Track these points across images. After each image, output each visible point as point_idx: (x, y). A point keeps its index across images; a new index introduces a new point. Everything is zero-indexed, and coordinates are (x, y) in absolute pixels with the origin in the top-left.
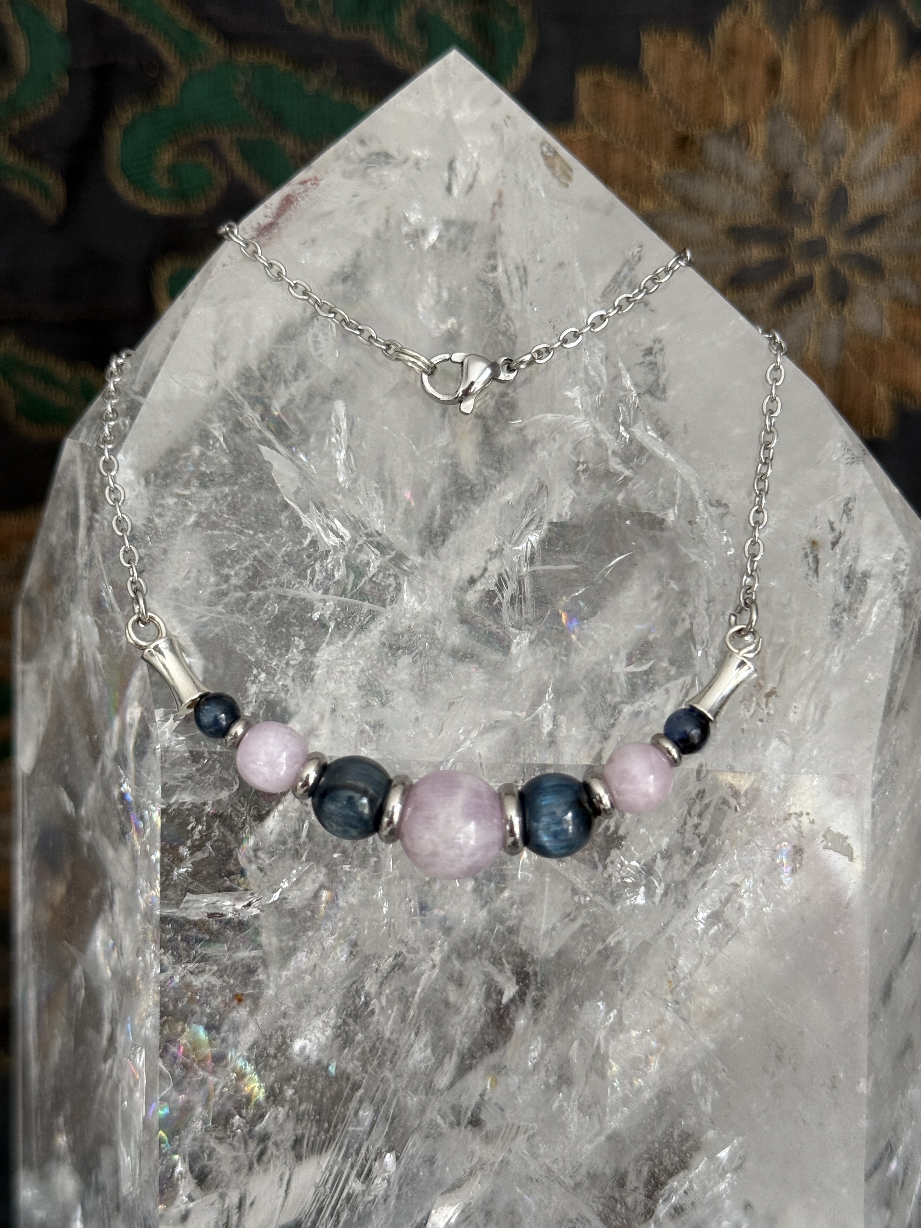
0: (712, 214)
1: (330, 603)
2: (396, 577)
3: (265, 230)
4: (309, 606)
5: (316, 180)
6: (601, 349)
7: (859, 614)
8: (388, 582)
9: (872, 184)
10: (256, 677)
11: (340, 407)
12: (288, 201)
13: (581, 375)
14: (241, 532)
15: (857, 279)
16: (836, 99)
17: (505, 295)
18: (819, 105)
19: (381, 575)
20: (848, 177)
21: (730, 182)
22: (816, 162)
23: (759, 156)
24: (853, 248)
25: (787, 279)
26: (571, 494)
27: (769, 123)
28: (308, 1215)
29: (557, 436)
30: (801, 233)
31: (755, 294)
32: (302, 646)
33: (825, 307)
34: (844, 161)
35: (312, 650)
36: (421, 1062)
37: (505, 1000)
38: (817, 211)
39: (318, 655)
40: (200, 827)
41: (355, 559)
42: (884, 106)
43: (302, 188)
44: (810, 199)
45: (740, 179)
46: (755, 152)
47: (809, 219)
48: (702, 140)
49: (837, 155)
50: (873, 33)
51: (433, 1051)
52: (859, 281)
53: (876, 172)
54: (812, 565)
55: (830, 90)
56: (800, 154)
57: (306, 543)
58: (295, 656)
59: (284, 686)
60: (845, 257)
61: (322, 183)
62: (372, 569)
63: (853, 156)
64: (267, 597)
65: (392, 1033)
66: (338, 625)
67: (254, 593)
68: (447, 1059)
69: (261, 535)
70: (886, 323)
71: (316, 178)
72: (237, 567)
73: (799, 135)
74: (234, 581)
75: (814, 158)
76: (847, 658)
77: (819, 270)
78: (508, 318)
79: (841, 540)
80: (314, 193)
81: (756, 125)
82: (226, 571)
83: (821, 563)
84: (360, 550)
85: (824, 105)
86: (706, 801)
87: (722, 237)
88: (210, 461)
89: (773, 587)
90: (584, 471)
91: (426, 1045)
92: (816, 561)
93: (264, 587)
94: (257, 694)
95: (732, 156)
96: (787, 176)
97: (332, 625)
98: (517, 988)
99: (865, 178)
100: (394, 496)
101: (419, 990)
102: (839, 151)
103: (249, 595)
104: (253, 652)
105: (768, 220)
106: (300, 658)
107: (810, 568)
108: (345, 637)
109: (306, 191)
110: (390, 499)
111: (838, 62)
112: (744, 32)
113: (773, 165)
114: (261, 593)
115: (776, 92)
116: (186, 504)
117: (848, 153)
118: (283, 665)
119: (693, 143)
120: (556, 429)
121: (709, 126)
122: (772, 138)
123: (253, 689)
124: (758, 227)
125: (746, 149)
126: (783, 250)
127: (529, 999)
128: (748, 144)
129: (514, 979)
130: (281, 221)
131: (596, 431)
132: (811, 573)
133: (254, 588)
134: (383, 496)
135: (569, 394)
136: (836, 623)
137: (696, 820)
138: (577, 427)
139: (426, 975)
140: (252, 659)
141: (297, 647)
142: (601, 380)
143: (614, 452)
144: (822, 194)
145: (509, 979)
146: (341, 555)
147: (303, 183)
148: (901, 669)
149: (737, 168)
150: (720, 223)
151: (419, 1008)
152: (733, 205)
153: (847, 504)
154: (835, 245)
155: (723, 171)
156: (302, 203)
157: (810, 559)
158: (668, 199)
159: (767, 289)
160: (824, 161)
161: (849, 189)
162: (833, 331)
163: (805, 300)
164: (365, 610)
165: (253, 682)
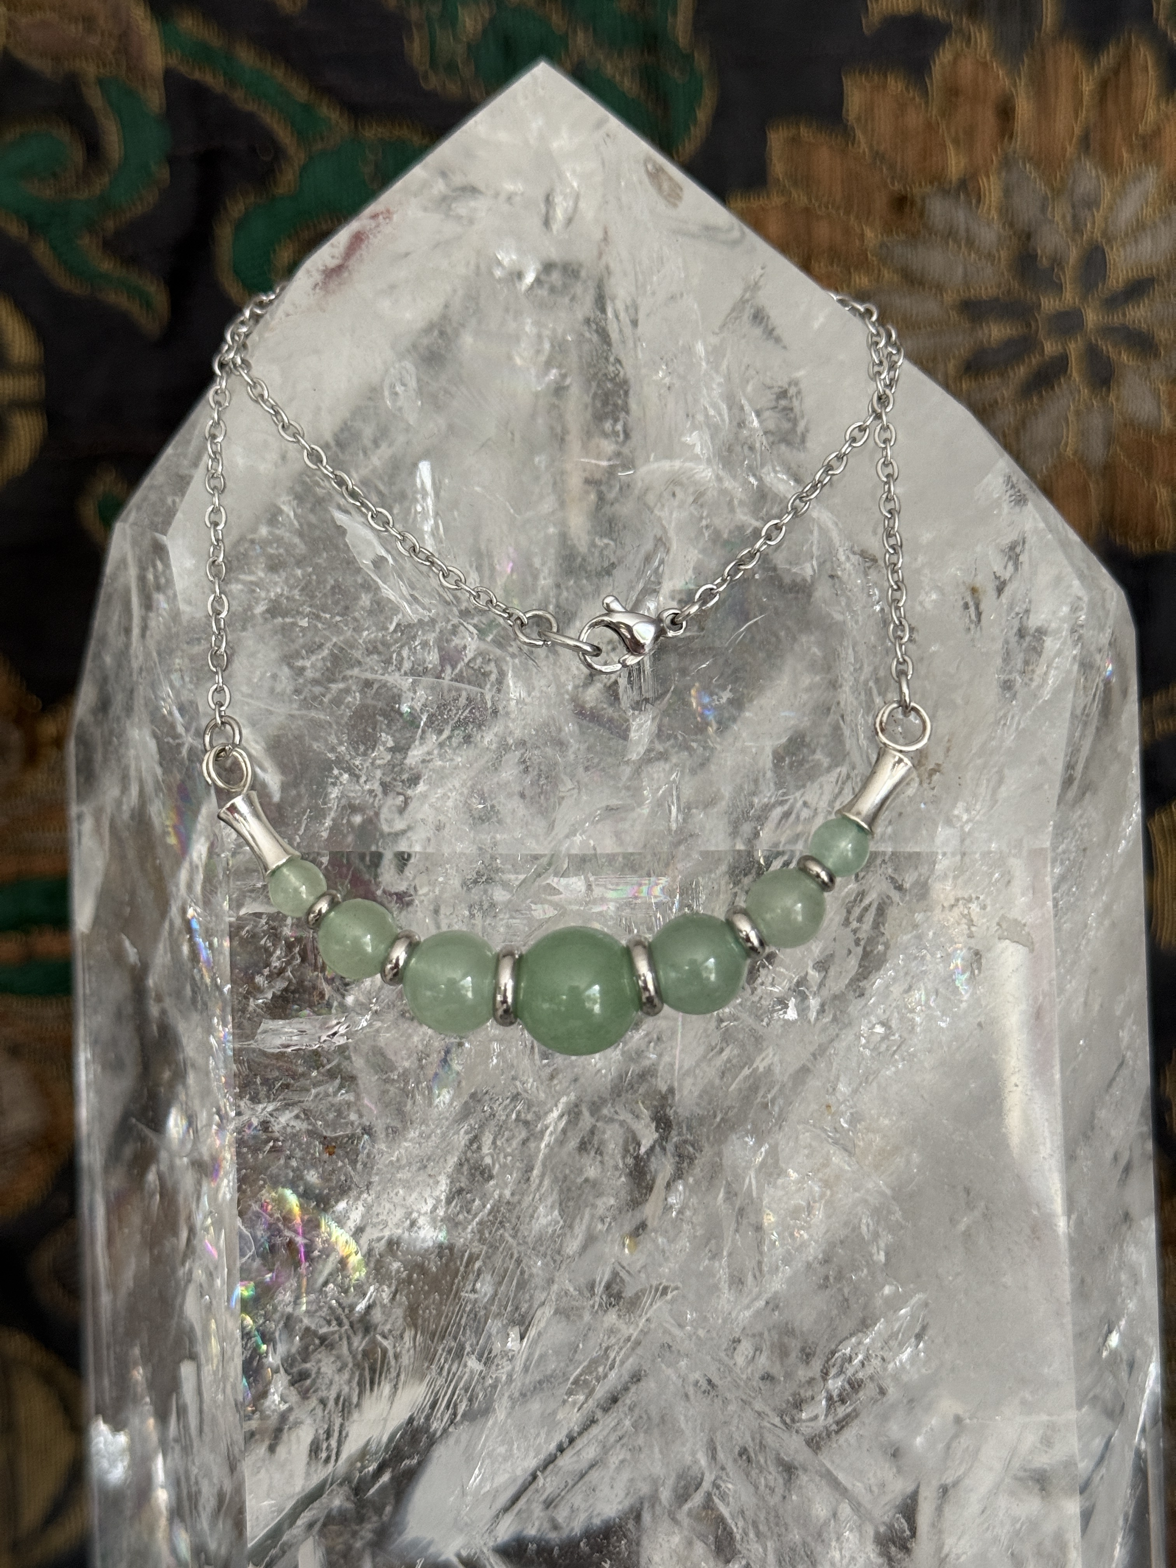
0: (939, 288)
1: (421, 692)
2: (497, 661)
3: (333, 273)
4: (397, 698)
5: (388, 214)
6: (719, 384)
7: (1035, 677)
8: (488, 669)
9: (1136, 241)
10: (337, 778)
11: (425, 469)
12: (358, 239)
13: (700, 418)
14: (318, 617)
15: (1124, 357)
16: (1085, 142)
17: (614, 336)
18: (1064, 149)
19: (479, 660)
20: (1104, 233)
21: (960, 247)
22: (1064, 217)
23: (994, 214)
24: (1117, 319)
25: (1035, 360)
26: (694, 555)
27: (1004, 174)
28: (421, 1410)
29: (678, 490)
30: (1049, 304)
31: (998, 380)
32: (391, 744)
33: (1085, 392)
34: (1099, 216)
35: (401, 749)
36: (547, 1226)
37: (643, 1150)
38: (1068, 277)
39: (410, 753)
40: (278, 952)
41: (448, 641)
42: (1145, 147)
43: (373, 223)
44: (1057, 262)
45: (970, 243)
46: (989, 209)
47: (1059, 288)
48: (923, 199)
49: (1090, 208)
50: (1125, 59)
51: (562, 1212)
52: (1125, 358)
53: (1139, 227)
54: (973, 617)
55: (1077, 131)
56: (1043, 209)
57: (392, 628)
58: (381, 755)
59: (371, 791)
60: (1107, 331)
61: (395, 217)
62: (469, 654)
63: (1111, 208)
64: (347, 691)
65: (512, 1194)
66: (431, 717)
67: (334, 686)
68: (578, 1220)
69: (338, 618)
70: (1165, 410)
71: (388, 211)
72: (313, 658)
73: (1041, 187)
74: (309, 674)
75: (1060, 212)
76: (1022, 726)
77: (1074, 348)
78: (618, 361)
79: (1006, 589)
80: (387, 229)
81: (988, 177)
82: (300, 663)
83: (983, 616)
84: (454, 631)
85: (1070, 150)
86: (866, 902)
87: (954, 315)
88: (279, 540)
89: (934, 653)
90: (707, 527)
91: (552, 1207)
92: (979, 614)
93: (345, 679)
94: (339, 799)
95: (960, 216)
96: (1029, 236)
97: (424, 718)
98: (656, 1136)
99: (1126, 235)
100: (492, 569)
101: (543, 1145)
102: (1091, 203)
103: (327, 688)
104: (333, 750)
105: (1009, 291)
106: (388, 757)
107: (971, 621)
108: (440, 732)
109: (378, 226)
110: (487, 573)
111: (1086, 98)
112: (967, 68)
113: (1011, 225)
114: (341, 685)
115: (1011, 137)
116: (254, 591)
117: (1104, 205)
118: (368, 764)
119: (913, 203)
120: (675, 481)
121: (931, 183)
122: (1007, 192)
123: (334, 793)
124: (997, 299)
125: (977, 207)
126: (1029, 325)
127: (670, 1147)
128: (979, 201)
129: (654, 1125)
130: (351, 262)
131: (719, 479)
132: (973, 626)
133: (334, 681)
134: (479, 569)
135: (688, 439)
136: (1007, 686)
137: (855, 925)
138: (697, 477)
139: (551, 1128)
140: (332, 756)
141: (384, 744)
142: (723, 420)
143: (741, 502)
144: (1073, 255)
145: (647, 1126)
146: (431, 637)
147: (374, 216)
148: (1082, 736)
149: (968, 230)
150: (949, 298)
151: (544, 1165)
152: (965, 275)
153: (1012, 548)
154: (1092, 317)
155: (950, 234)
156: (375, 241)
157: (972, 609)
158: (886, 274)
159: (1011, 374)
160: (1074, 217)
161: (1107, 249)
162: (1097, 421)
163: (1060, 384)
164: (463, 701)
165: (334, 784)
